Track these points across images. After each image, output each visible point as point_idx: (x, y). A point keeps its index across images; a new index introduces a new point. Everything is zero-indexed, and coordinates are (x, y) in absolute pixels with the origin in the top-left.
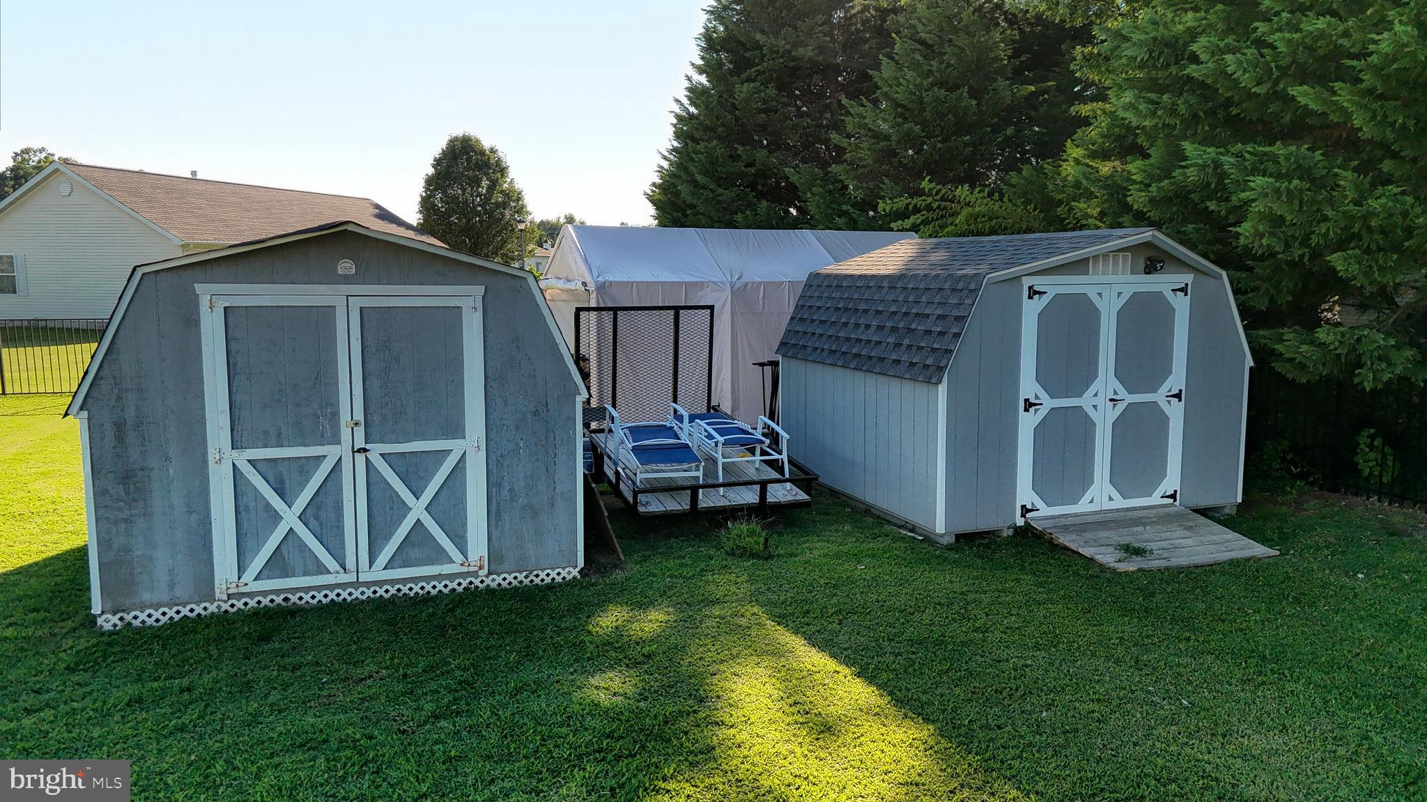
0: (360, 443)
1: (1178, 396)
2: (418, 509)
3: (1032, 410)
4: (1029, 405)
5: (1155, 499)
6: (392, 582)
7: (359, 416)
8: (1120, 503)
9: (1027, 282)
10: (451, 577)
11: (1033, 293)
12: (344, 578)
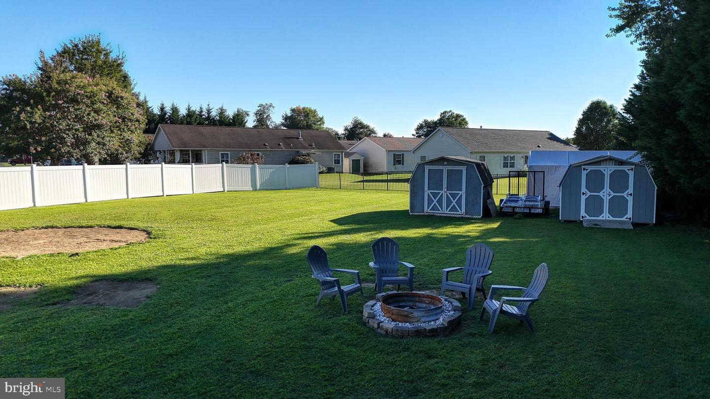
0: (446, 191)
1: (631, 195)
2: (454, 202)
3: (585, 195)
4: (583, 194)
5: (624, 219)
6: (450, 214)
7: (446, 186)
8: (611, 218)
9: (583, 167)
10: (459, 214)
11: (584, 169)
12: (442, 212)
